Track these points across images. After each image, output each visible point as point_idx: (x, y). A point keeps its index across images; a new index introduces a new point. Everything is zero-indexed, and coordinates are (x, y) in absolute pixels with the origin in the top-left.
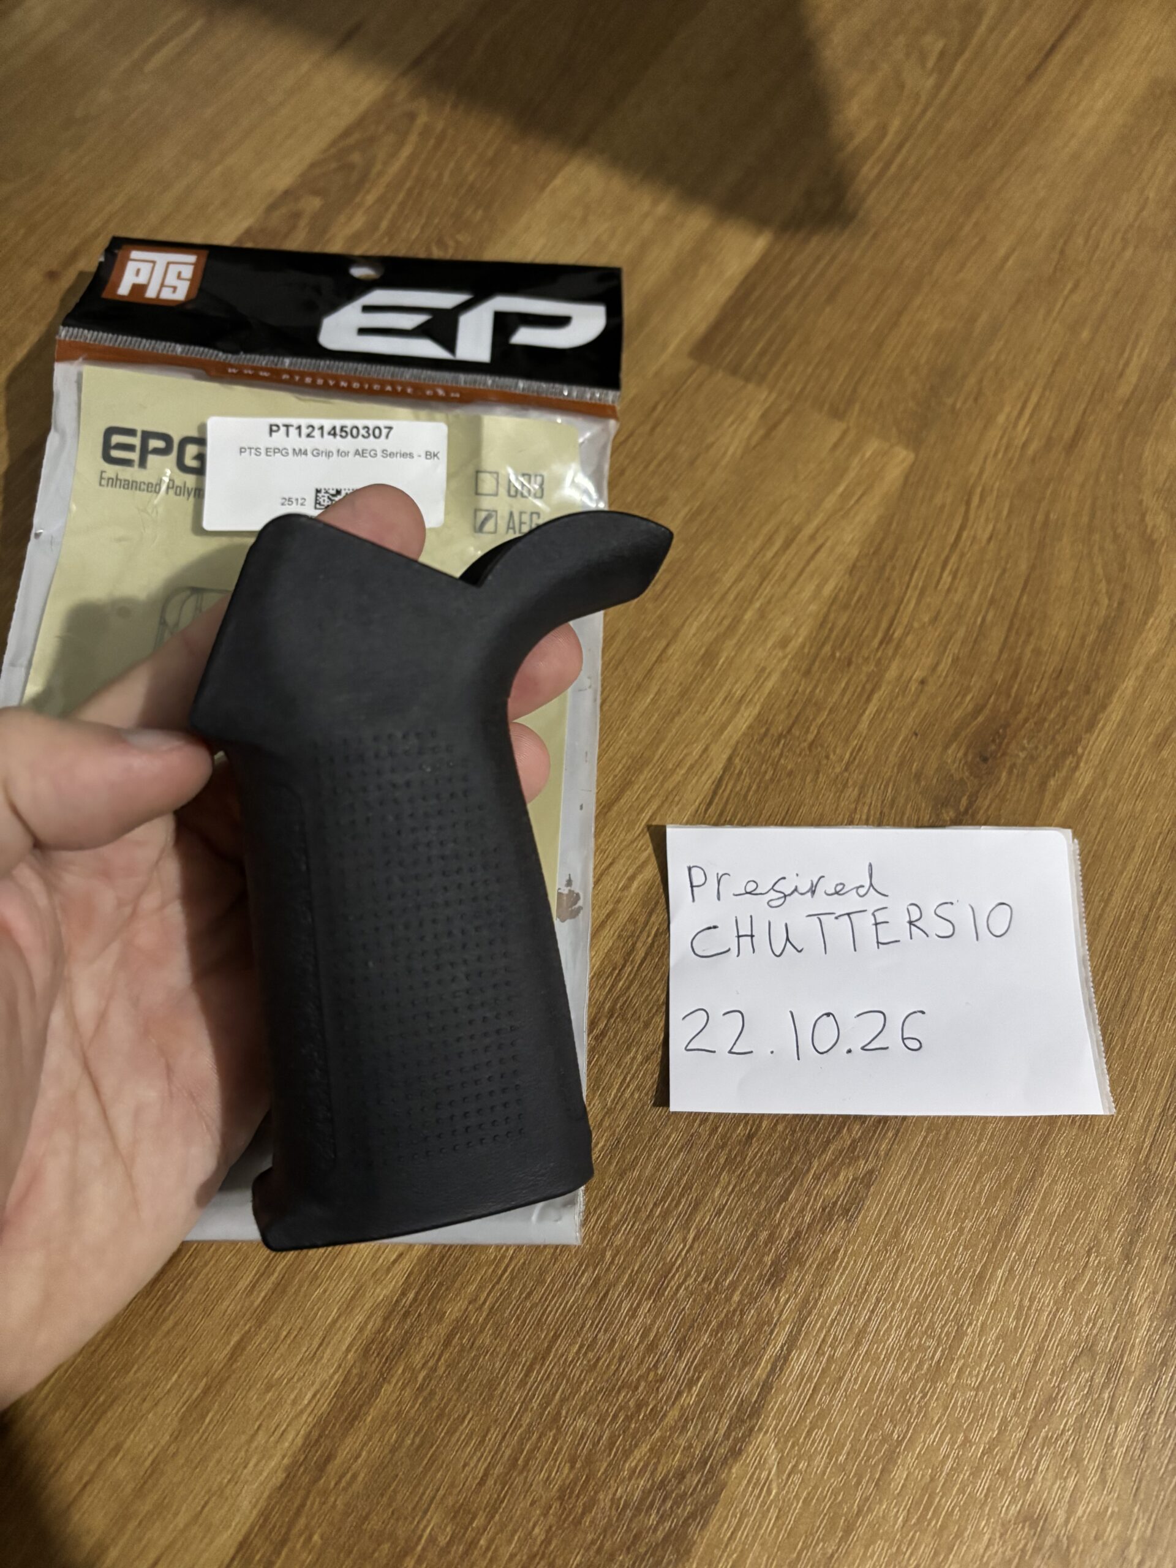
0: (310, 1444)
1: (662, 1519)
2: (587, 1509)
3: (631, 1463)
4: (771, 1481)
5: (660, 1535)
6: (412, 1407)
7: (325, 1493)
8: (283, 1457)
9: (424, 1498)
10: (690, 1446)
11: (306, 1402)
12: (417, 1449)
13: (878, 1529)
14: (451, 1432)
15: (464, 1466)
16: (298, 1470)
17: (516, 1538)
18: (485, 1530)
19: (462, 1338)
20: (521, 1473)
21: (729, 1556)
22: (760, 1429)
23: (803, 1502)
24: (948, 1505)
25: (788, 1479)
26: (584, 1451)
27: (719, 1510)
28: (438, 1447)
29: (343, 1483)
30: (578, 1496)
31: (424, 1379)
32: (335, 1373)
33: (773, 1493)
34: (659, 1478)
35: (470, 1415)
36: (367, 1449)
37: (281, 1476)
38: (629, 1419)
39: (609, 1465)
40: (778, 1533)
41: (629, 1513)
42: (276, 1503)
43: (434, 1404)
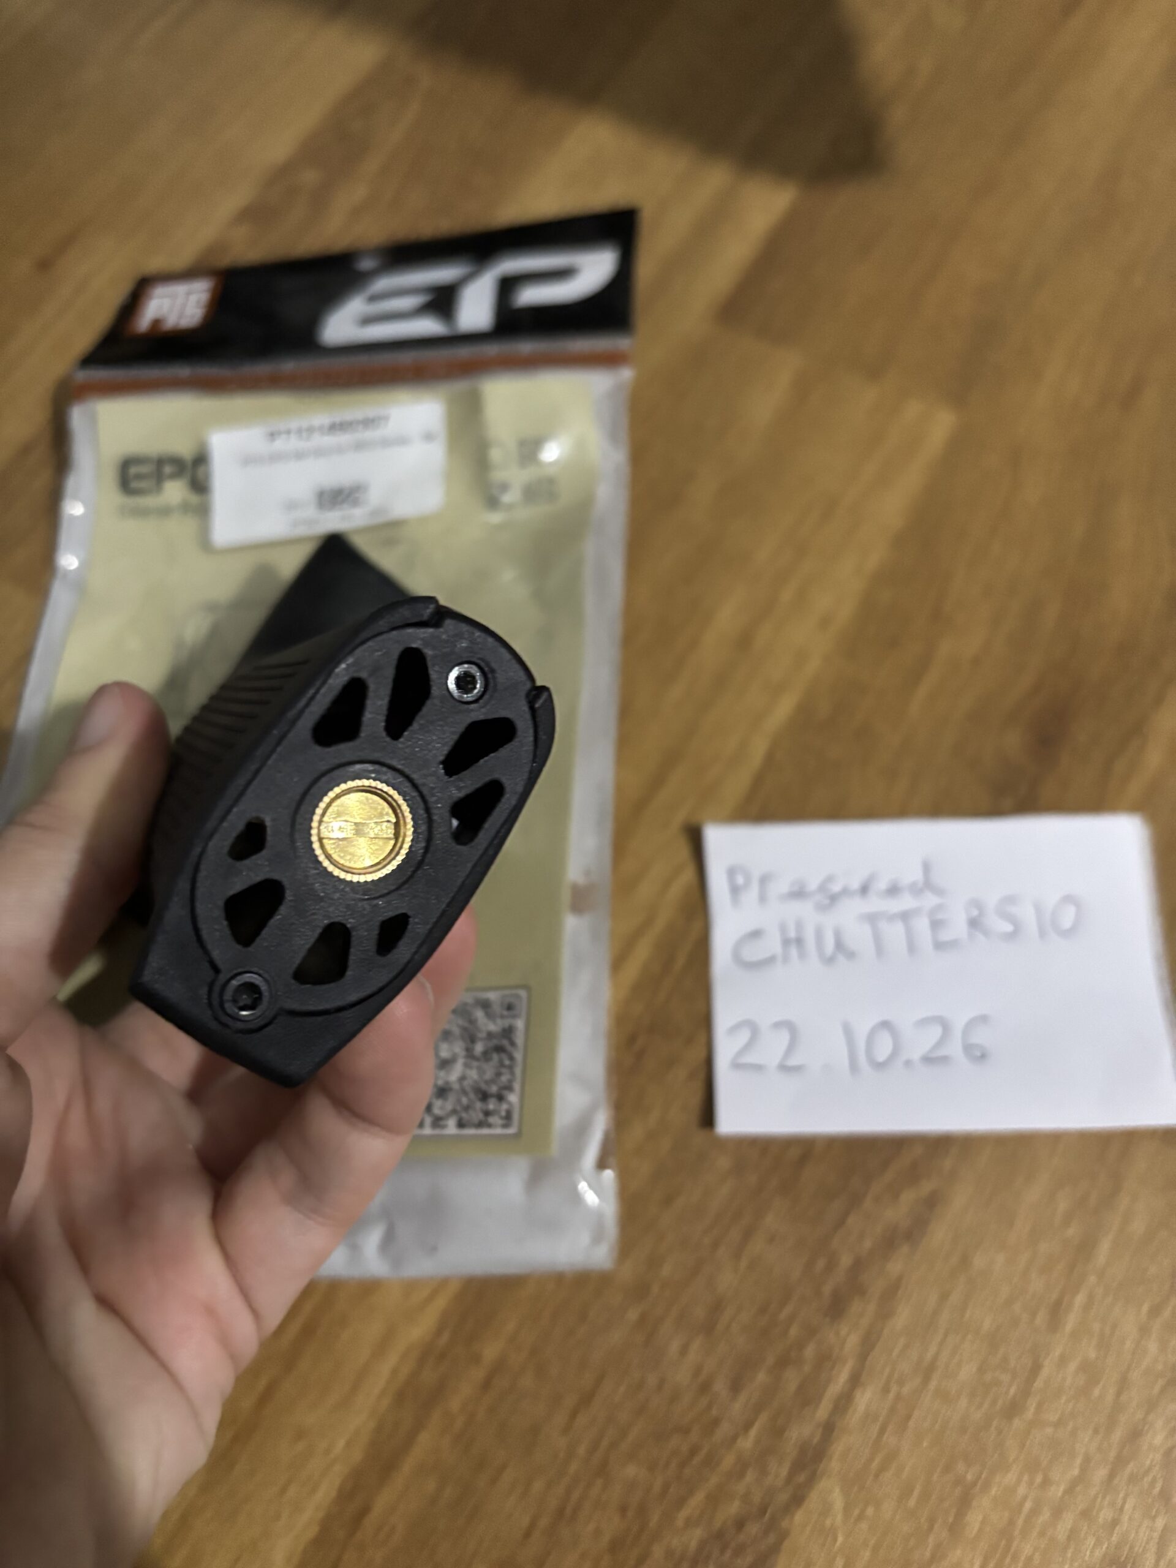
0: (343, 1496)
2: (642, 1560)
3: (685, 1513)
4: (838, 1526)
6: (452, 1454)
7: (362, 1548)
8: (317, 1510)
10: (748, 1492)
11: (338, 1451)
14: (493, 1480)
15: (508, 1516)
16: (332, 1523)
19: (501, 1381)
22: (824, 1473)
23: (874, 1549)
25: (855, 1525)
26: (634, 1500)
27: (781, 1560)
28: (480, 1497)
29: (381, 1537)
30: (631, 1547)
31: (463, 1425)
32: (368, 1419)
34: (717, 1526)
35: (510, 1466)
36: (404, 1500)
37: (314, 1530)
39: (664, 1512)
42: (312, 1558)
43: (474, 1451)
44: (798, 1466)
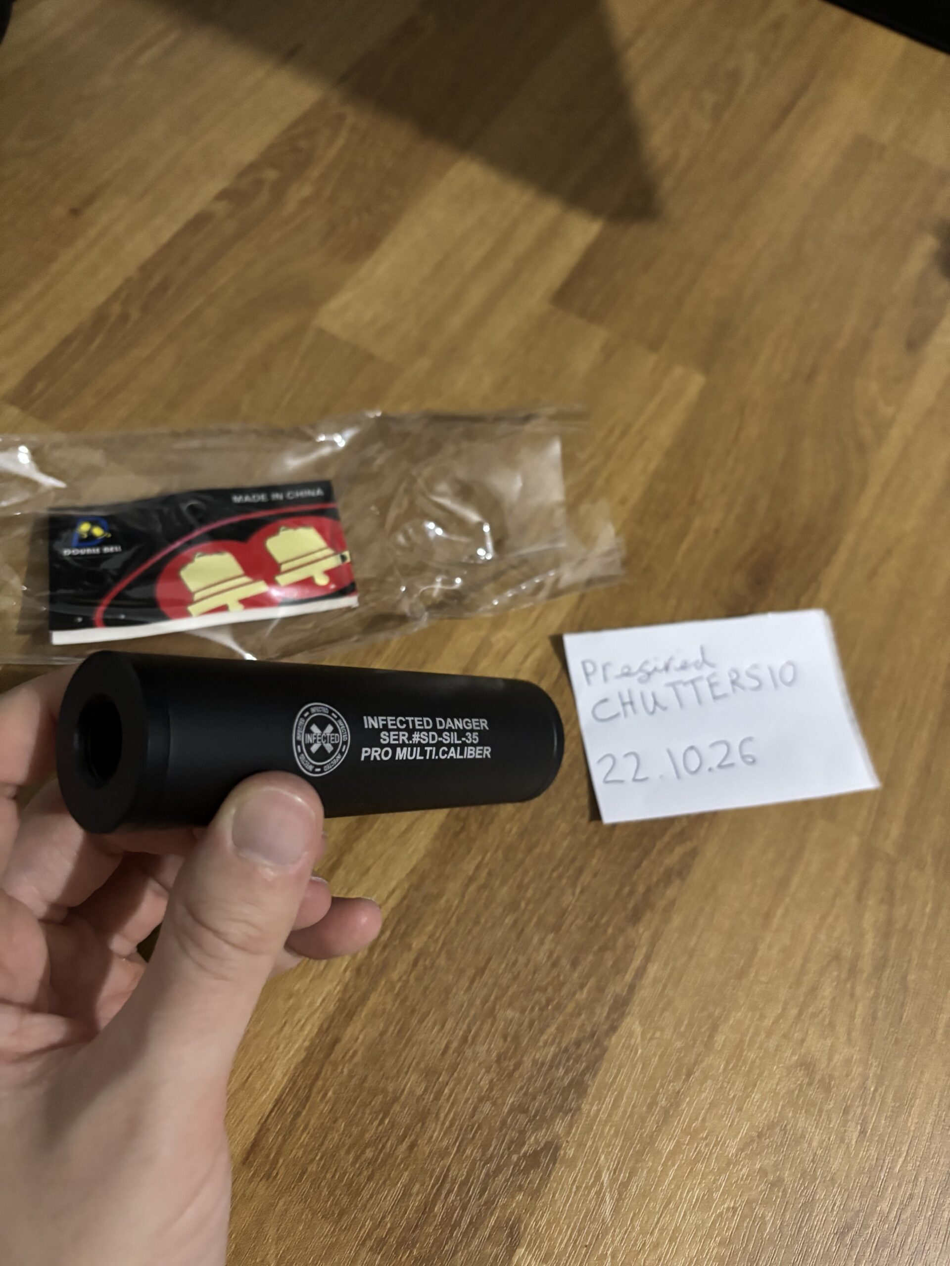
0: (322, 1031)
1: (566, 1073)
2: (517, 1066)
3: (544, 1037)
4: (638, 1045)
5: (566, 1082)
6: (393, 1006)
7: (335, 1065)
8: (304, 1041)
9: (405, 1064)
10: (583, 1025)
11: (318, 1004)
12: (399, 1032)
13: (708, 1073)
14: (421, 1021)
15: (431, 1043)
16: (315, 1049)
17: (469, 1088)
18: (447, 1084)
19: (425, 960)
20: (470, 1047)
21: (613, 1094)
22: (629, 1013)
23: (660, 1057)
24: (752, 1056)
25: (648, 1043)
26: (512, 1031)
27: (604, 1065)
28: (412, 1031)
29: (348, 1057)
30: (510, 1059)
31: (400, 988)
32: (337, 985)
33: (640, 1052)
34: (563, 1045)
35: (432, 1012)
36: (364, 1033)
37: (303, 1055)
38: (542, 1009)
39: (530, 1038)
40: (644, 1077)
41: (545, 1069)
42: (301, 1072)
43: (408, 1003)
44: (612, 1009)
